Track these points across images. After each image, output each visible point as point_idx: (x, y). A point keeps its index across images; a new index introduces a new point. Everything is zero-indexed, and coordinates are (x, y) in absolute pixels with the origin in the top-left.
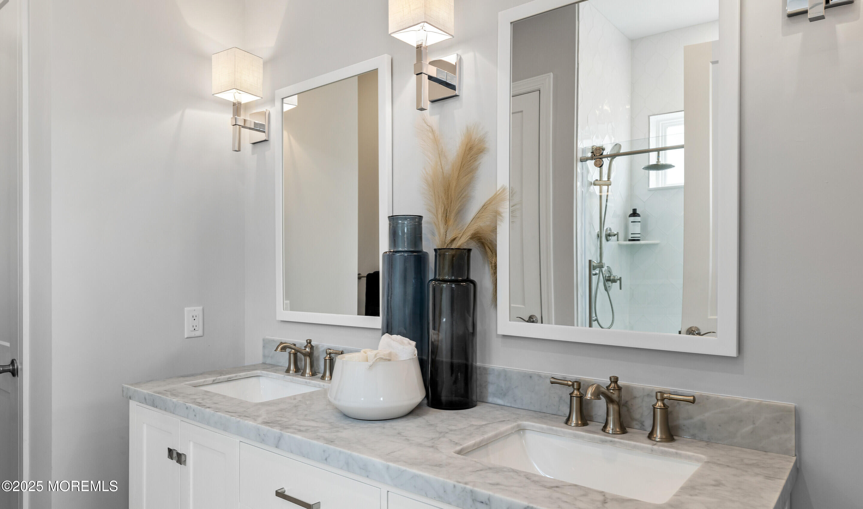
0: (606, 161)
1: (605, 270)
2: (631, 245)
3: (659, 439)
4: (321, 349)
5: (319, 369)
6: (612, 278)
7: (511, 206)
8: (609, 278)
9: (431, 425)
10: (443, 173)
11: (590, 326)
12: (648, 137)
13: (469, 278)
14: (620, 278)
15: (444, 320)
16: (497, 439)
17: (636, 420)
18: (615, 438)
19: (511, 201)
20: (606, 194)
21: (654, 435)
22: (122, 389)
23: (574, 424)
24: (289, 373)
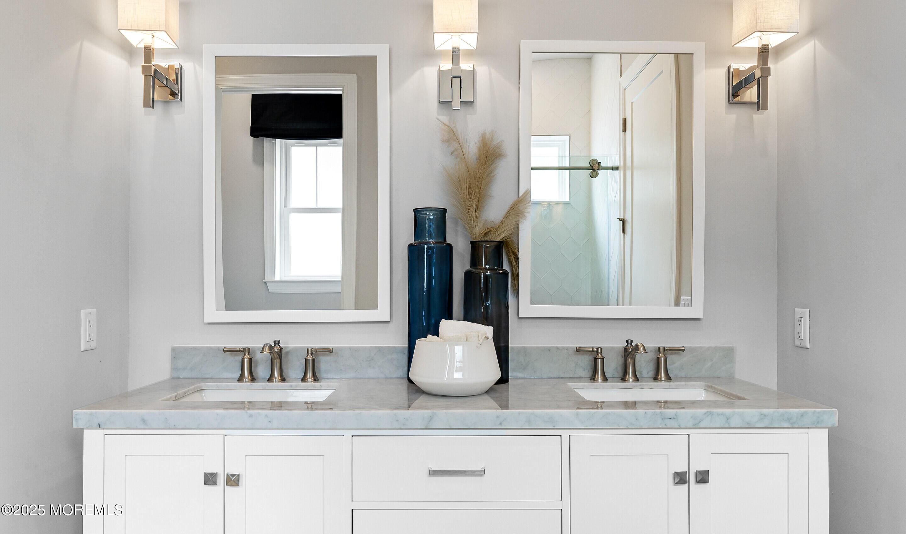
13: (502, 267)
21: (659, 377)
22: (75, 418)
23: (600, 380)
24: (244, 381)
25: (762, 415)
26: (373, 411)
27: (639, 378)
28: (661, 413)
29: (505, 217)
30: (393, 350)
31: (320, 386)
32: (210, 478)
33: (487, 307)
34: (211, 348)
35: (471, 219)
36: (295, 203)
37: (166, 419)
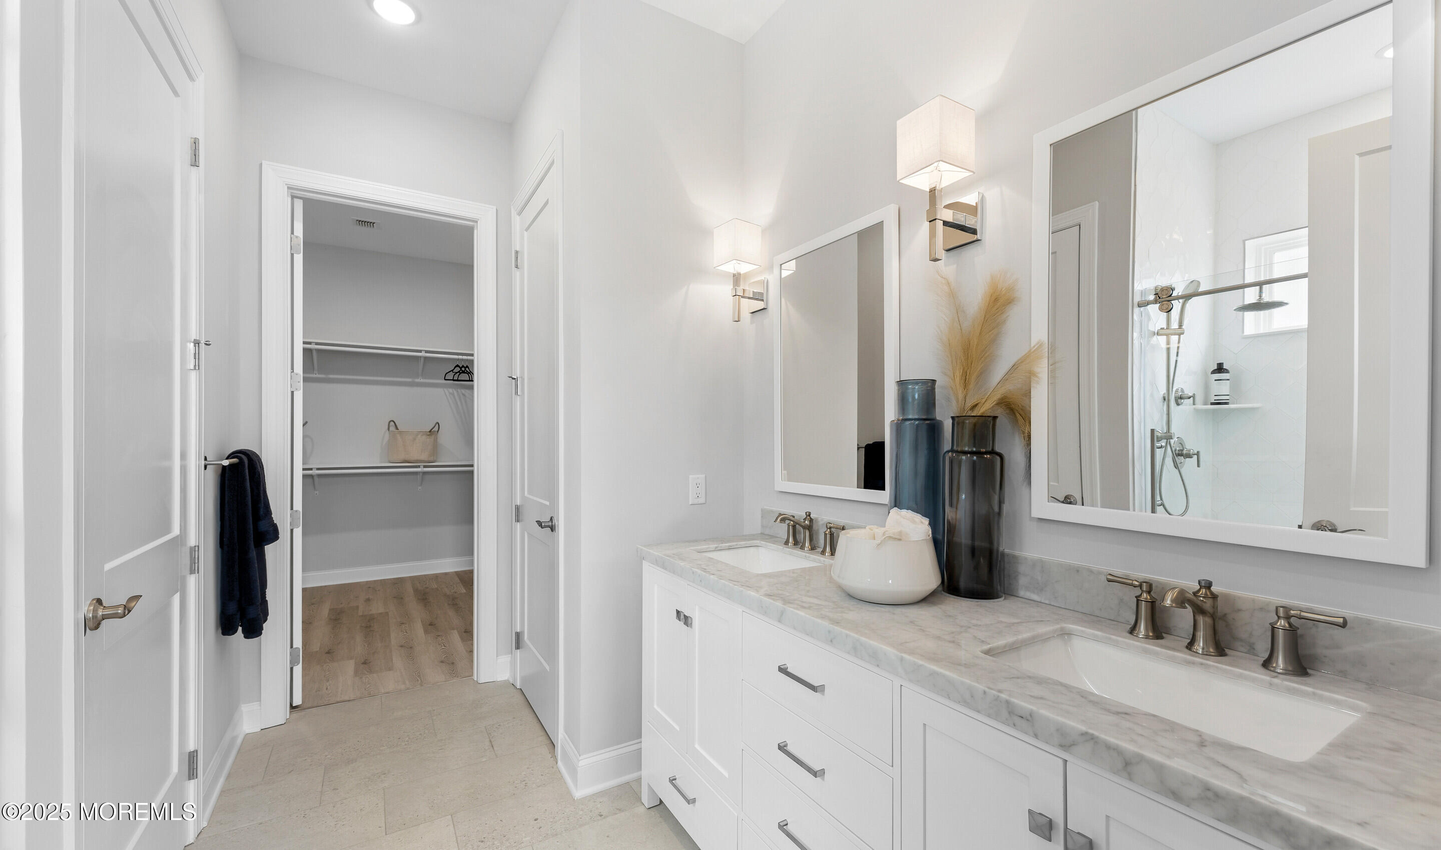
0: (1177, 305)
1: (1175, 442)
2: (1214, 410)
3: (1281, 671)
4: (821, 523)
5: (818, 543)
6: (1185, 452)
7: (1049, 365)
8: (1180, 452)
9: (950, 616)
10: (961, 330)
11: (1153, 511)
12: (1242, 268)
13: (994, 449)
14: (1198, 452)
15: (964, 496)
16: (1034, 642)
17: (1241, 640)
18: (1207, 660)
19: (1050, 359)
20: (1177, 346)
23: (1141, 635)
28: (1007, 702)
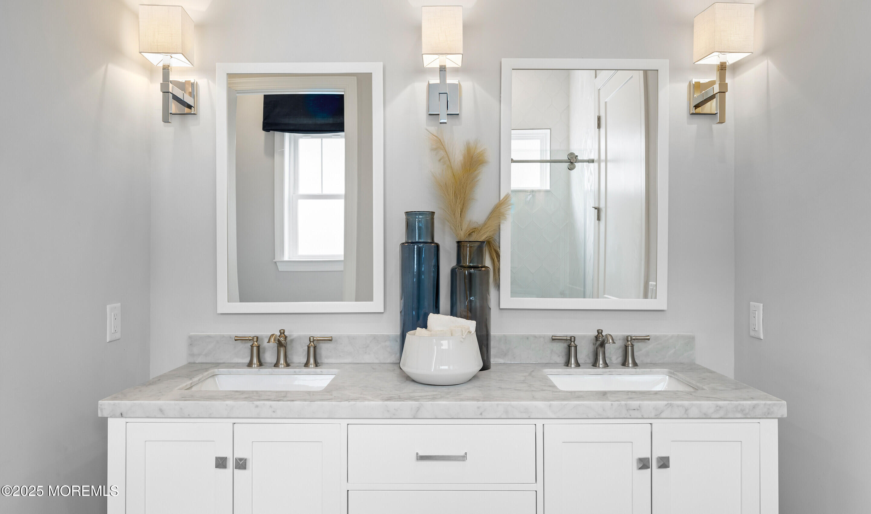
3: (631, 365)
13: (485, 265)
21: (627, 363)
22: (100, 407)
23: (573, 366)
24: (252, 367)
25: (717, 406)
26: (366, 403)
27: (608, 364)
28: (626, 404)
29: (487, 219)
30: (387, 338)
31: (321, 372)
32: (221, 462)
33: (471, 301)
34: (223, 336)
35: (456, 221)
36: (303, 190)
37: (181, 409)
